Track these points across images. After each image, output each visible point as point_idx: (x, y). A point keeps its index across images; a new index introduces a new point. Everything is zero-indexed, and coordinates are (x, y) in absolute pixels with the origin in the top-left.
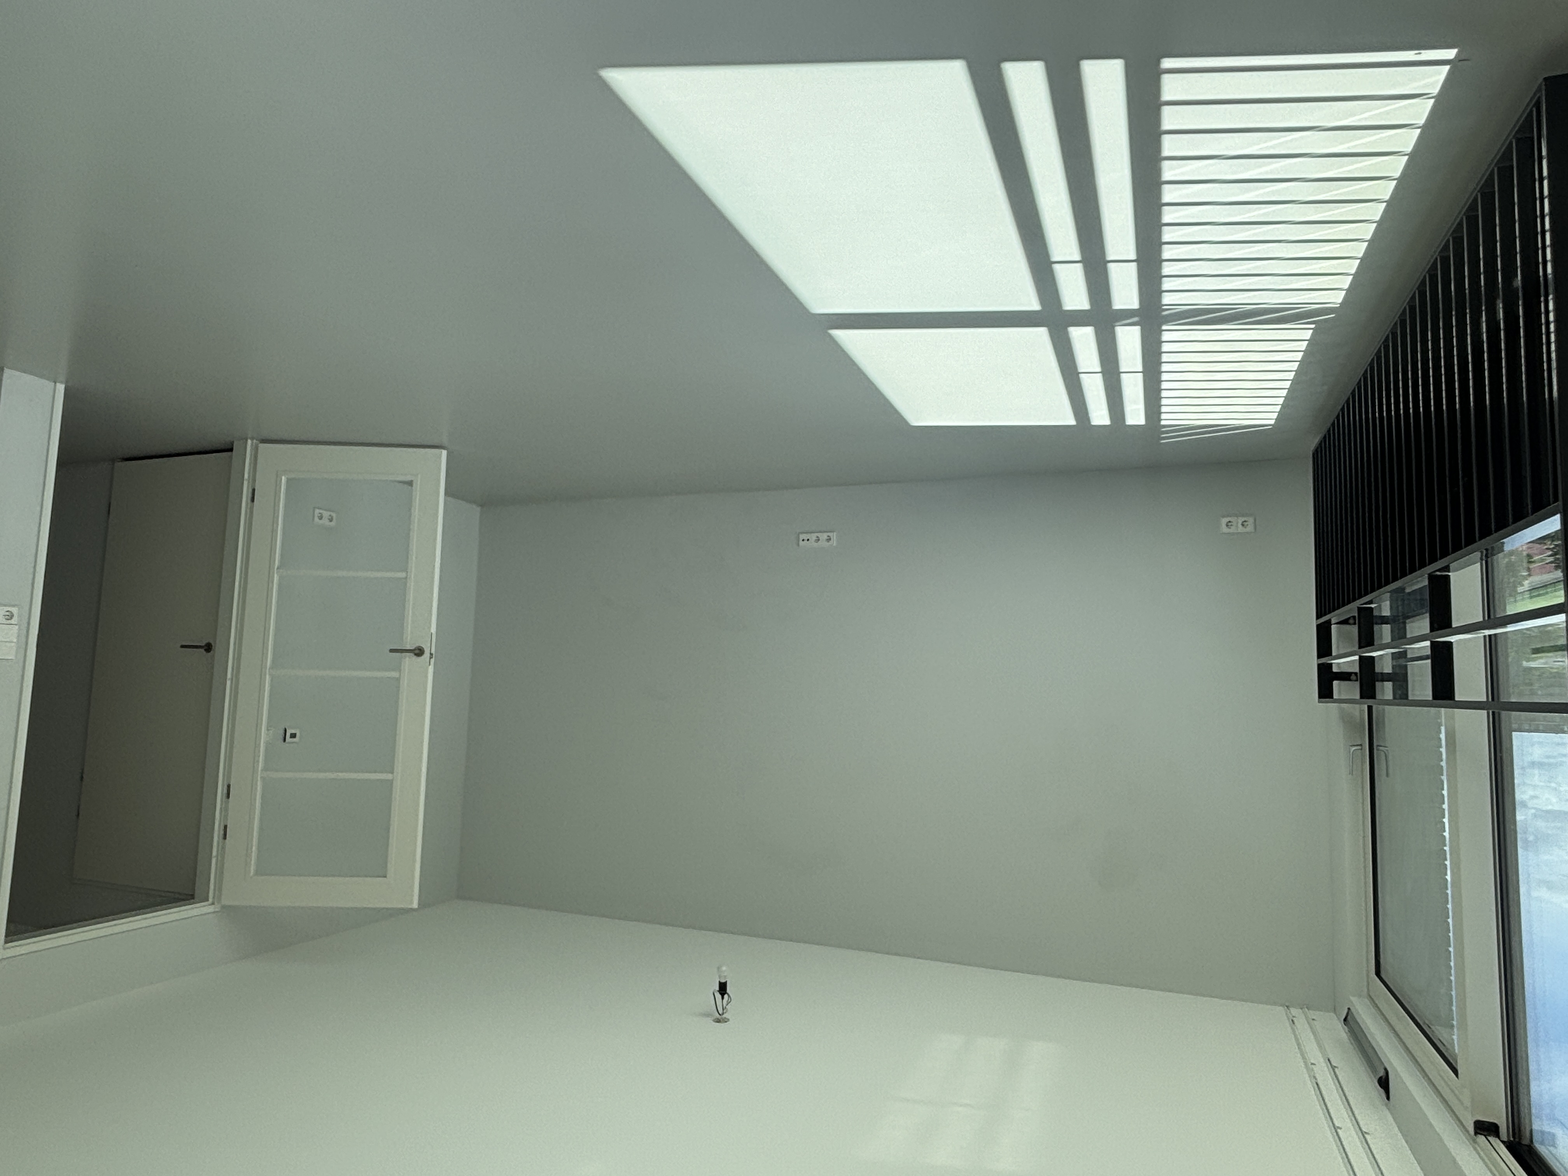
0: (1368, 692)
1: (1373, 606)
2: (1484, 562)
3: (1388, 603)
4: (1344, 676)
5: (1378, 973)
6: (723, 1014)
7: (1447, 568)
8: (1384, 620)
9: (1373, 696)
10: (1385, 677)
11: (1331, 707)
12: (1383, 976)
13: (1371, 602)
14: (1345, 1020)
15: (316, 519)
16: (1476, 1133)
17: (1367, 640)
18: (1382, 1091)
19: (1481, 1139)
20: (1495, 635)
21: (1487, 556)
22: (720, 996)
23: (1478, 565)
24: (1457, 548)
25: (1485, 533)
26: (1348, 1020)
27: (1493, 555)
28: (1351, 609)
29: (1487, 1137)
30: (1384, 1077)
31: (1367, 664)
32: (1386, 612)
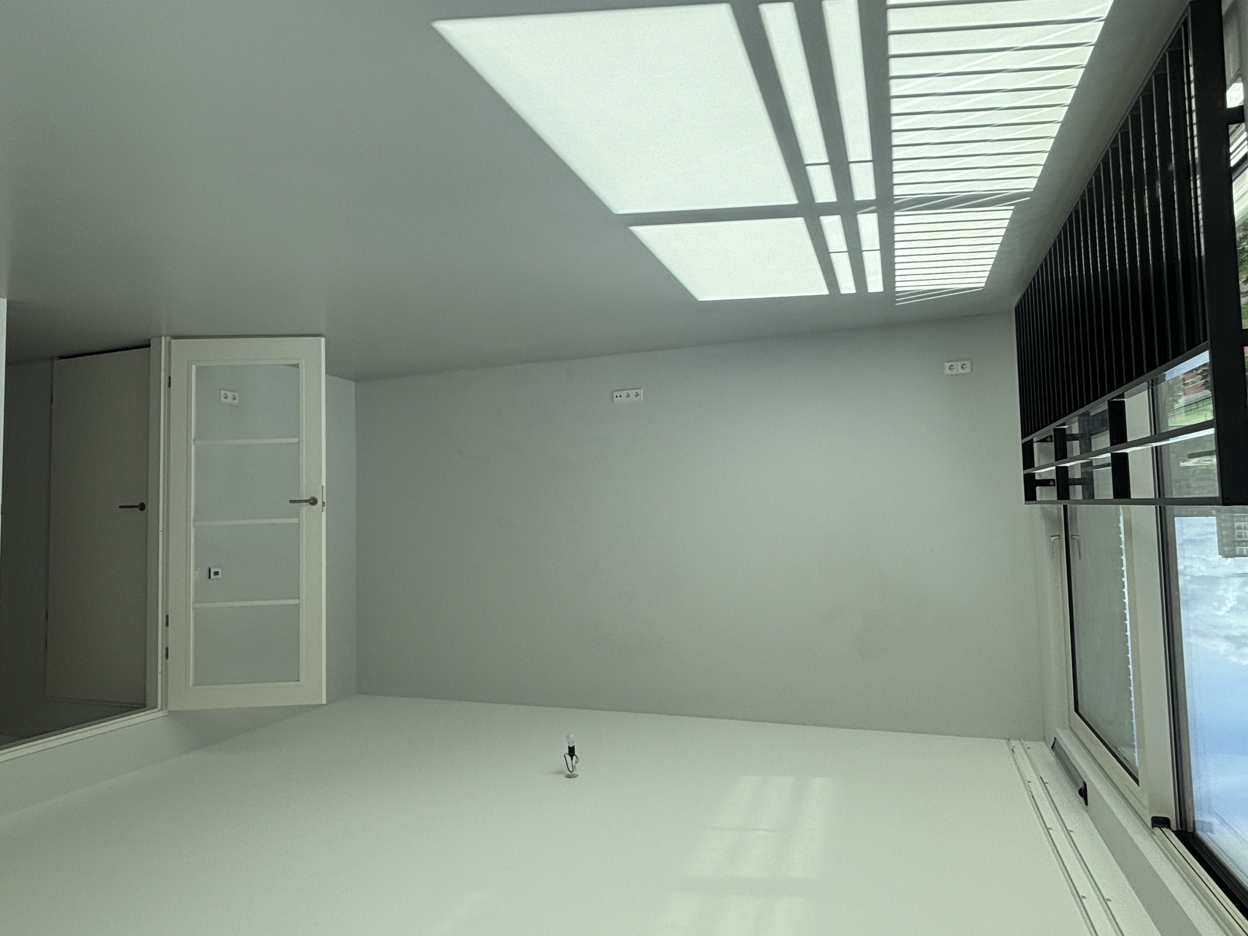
0: (1063, 494)
1: (1065, 427)
2: (1150, 390)
3: (1077, 424)
4: (1045, 483)
5: (1077, 710)
6: (573, 771)
7: (1122, 396)
8: (1074, 437)
9: (1067, 497)
10: (1076, 482)
11: (1034, 507)
12: (1080, 712)
13: (1064, 424)
14: (1053, 747)
15: (223, 399)
16: (1153, 826)
17: (1061, 453)
18: (1082, 799)
19: (1157, 830)
20: (1160, 446)
21: (1152, 385)
22: (570, 758)
23: (1146, 391)
24: (1130, 379)
25: (1151, 367)
26: (1054, 747)
27: (1157, 384)
28: (1049, 430)
29: (1162, 829)
30: (1083, 789)
31: (1062, 472)
32: (1075, 430)
